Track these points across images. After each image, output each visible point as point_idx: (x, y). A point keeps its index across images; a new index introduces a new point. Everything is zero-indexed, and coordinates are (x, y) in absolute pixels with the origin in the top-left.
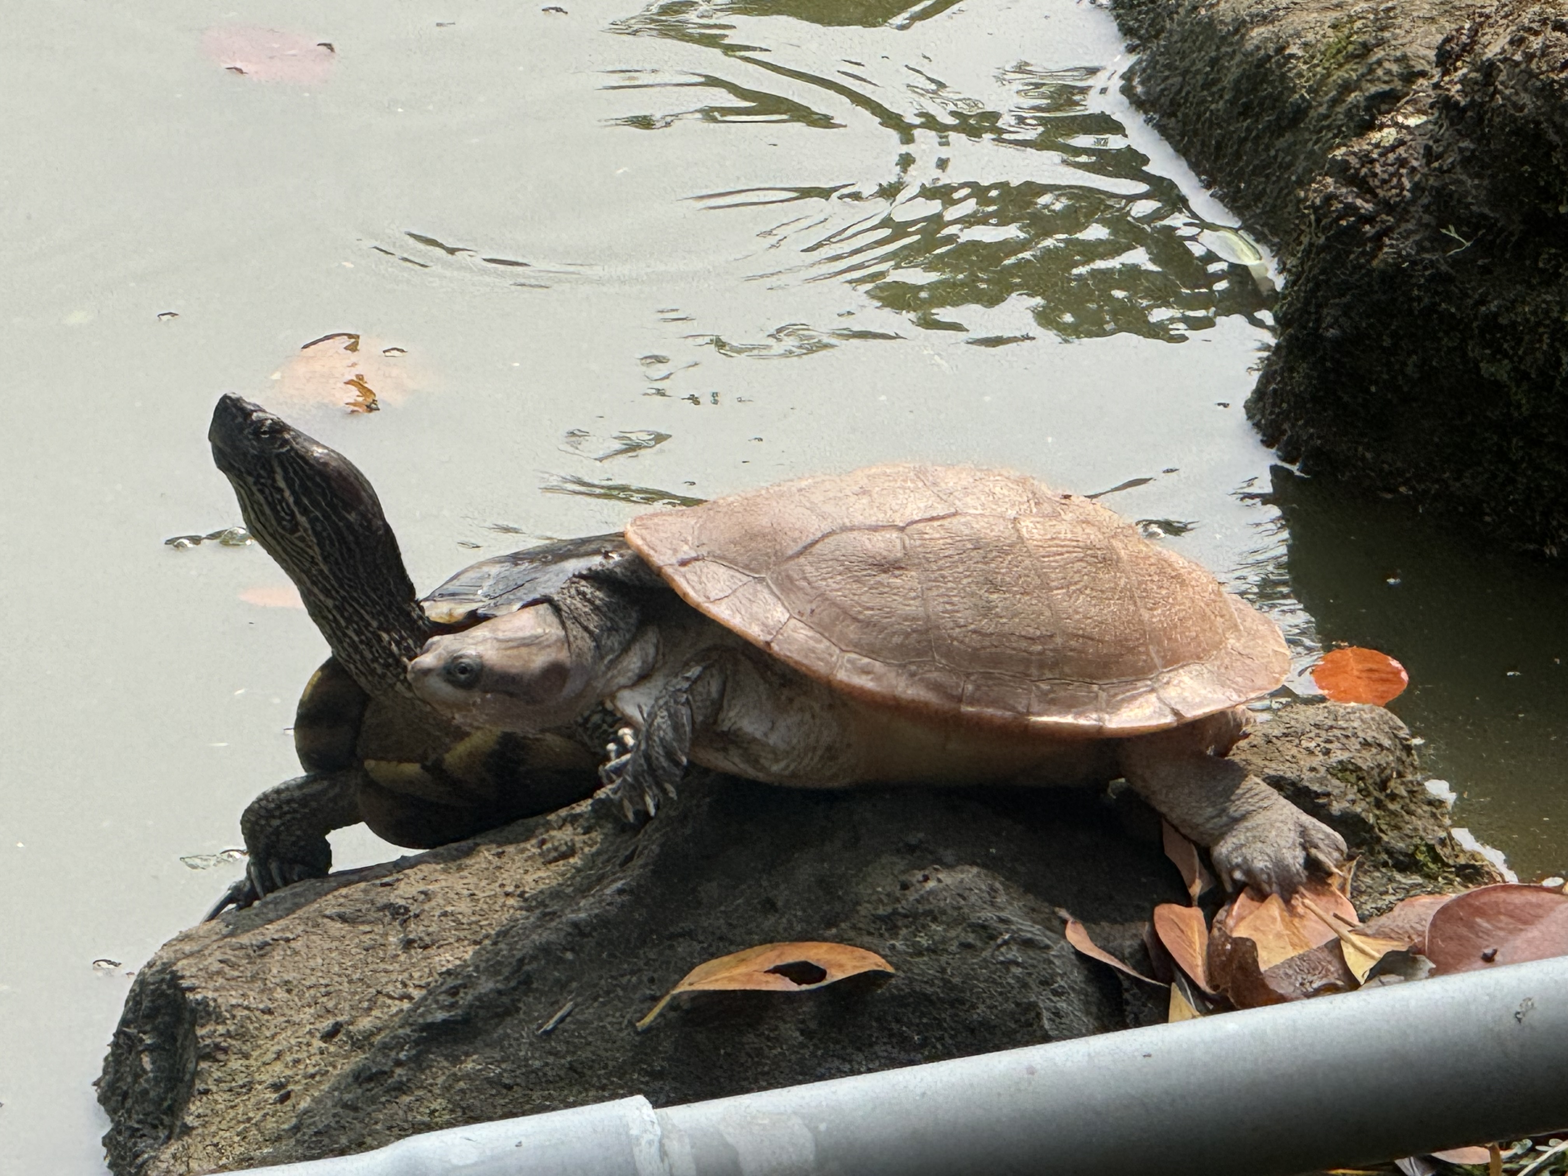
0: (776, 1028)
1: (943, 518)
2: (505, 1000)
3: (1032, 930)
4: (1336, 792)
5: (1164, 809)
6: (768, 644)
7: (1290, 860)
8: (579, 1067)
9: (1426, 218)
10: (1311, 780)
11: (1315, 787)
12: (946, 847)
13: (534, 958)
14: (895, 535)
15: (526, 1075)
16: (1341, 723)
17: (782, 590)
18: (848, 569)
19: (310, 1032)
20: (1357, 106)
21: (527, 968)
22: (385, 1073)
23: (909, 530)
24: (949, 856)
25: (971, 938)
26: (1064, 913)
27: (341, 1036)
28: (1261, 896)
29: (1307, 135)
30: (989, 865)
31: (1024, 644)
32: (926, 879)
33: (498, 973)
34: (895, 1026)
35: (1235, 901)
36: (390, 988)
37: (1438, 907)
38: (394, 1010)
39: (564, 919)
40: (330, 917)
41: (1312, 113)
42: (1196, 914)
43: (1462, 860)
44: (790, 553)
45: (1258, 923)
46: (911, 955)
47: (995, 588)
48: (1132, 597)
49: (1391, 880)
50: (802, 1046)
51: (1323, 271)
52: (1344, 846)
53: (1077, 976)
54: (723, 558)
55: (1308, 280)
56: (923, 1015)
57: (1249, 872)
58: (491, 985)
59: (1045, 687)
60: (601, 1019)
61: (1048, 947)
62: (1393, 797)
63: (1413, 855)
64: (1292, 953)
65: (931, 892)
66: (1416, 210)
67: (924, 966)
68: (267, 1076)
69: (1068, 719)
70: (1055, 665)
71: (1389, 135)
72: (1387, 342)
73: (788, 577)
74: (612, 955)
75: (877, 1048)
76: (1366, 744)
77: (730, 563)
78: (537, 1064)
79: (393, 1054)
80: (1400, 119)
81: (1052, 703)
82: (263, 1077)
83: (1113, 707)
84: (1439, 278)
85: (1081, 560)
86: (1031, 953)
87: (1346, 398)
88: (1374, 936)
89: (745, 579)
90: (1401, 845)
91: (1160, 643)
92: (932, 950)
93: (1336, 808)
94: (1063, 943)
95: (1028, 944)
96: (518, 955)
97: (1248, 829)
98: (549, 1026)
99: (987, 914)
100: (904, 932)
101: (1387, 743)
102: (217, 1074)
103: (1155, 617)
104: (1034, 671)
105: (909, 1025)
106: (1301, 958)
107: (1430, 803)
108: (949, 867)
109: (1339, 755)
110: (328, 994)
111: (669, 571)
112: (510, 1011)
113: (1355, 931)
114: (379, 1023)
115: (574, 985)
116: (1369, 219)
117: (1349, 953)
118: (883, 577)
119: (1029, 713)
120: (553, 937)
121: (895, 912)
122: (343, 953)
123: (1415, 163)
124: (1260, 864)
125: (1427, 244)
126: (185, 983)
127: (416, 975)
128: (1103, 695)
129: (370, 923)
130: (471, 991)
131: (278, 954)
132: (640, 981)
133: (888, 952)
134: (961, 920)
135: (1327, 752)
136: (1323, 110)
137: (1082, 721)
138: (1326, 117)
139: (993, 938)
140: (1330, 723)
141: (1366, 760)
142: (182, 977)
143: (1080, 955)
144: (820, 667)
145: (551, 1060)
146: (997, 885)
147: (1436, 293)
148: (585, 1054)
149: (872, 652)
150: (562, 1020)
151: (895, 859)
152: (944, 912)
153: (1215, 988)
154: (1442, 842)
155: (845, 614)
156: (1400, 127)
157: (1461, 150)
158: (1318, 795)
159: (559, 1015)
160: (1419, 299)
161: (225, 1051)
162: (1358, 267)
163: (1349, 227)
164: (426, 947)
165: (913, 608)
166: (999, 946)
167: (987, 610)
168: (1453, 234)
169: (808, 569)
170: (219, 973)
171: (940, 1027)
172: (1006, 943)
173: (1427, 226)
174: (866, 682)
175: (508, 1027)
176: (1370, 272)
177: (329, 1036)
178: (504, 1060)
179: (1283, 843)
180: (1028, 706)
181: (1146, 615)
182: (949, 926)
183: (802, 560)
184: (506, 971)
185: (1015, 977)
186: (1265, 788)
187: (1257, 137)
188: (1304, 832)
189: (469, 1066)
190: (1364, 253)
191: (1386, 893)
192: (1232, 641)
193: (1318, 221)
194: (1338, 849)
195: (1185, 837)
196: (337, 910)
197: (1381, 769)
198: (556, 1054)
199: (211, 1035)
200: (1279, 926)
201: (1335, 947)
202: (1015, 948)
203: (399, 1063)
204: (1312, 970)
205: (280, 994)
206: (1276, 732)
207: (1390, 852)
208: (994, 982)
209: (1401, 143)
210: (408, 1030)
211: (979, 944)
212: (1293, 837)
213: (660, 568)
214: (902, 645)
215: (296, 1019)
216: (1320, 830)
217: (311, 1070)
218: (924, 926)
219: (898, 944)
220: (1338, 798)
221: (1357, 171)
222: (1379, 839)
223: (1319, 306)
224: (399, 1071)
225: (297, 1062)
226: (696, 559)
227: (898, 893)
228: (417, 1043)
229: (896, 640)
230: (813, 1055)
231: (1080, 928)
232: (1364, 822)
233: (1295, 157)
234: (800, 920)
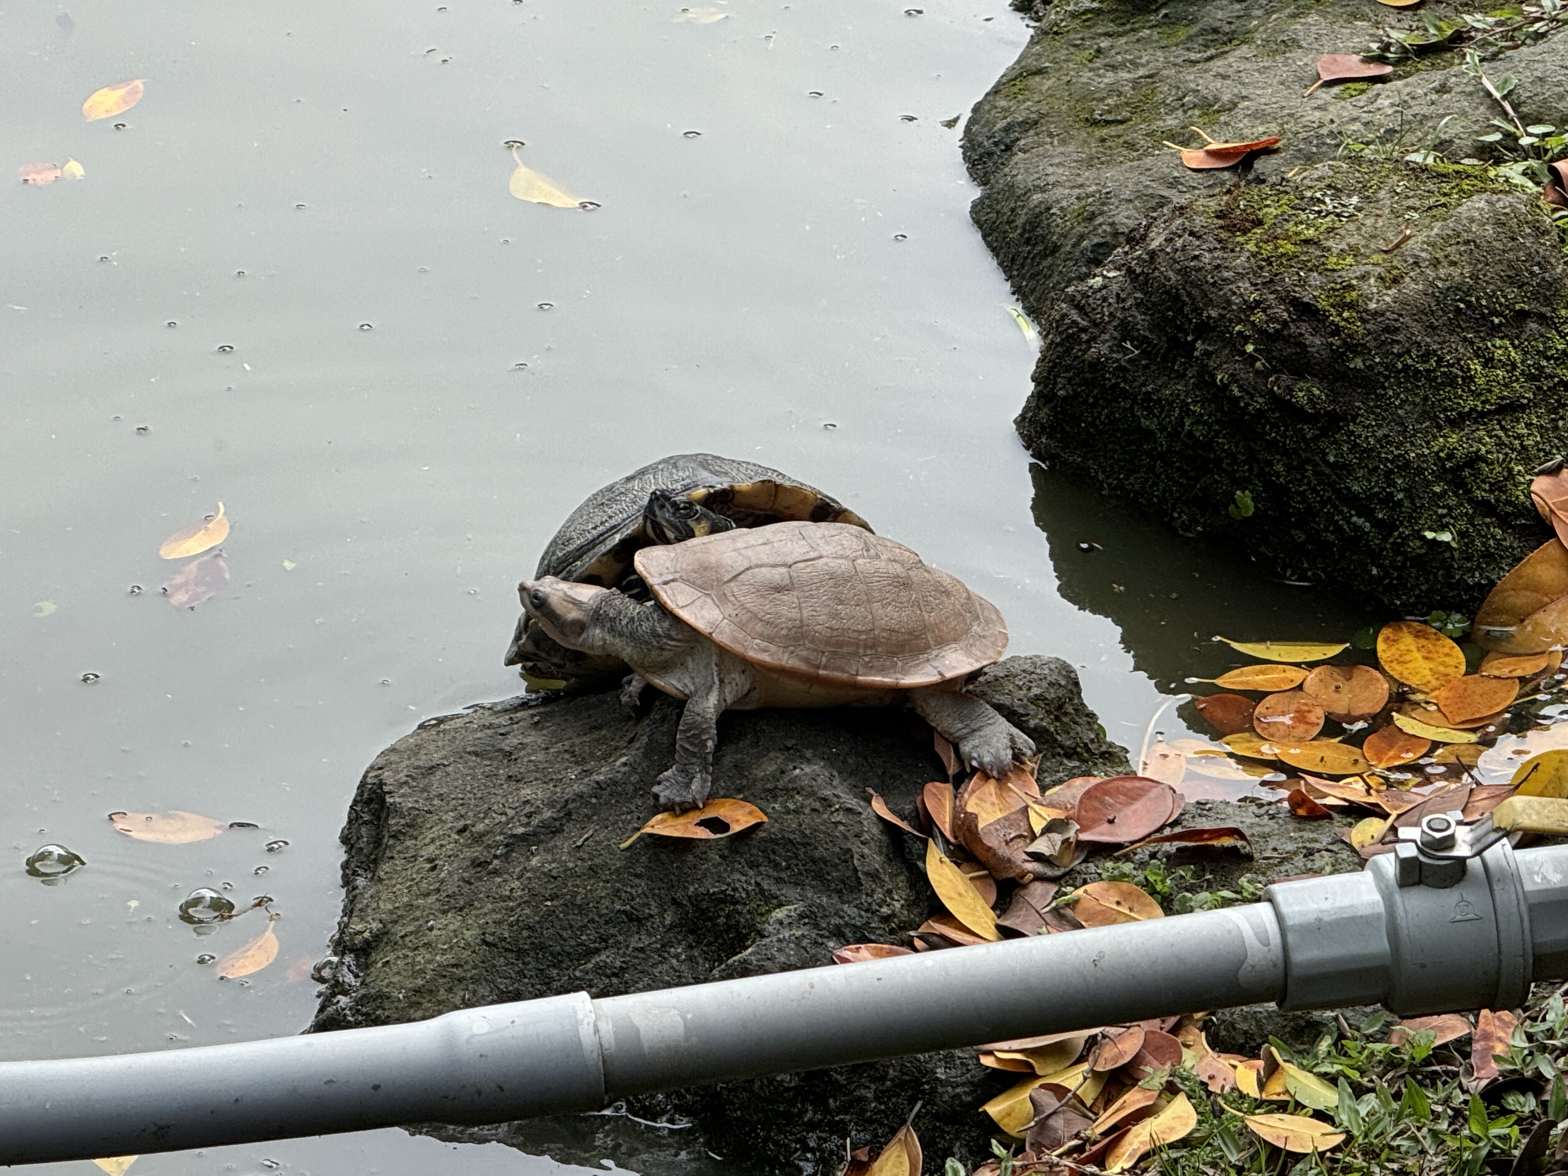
0: (705, 853)
1: (813, 559)
2: (557, 824)
3: (852, 802)
4: (1032, 713)
5: (933, 724)
6: (711, 634)
7: (1003, 757)
8: (595, 868)
9: (1116, 334)
10: (1019, 706)
11: (1021, 711)
12: (807, 749)
13: (574, 800)
14: (784, 570)
15: (565, 871)
16: (1038, 671)
17: (720, 602)
18: (758, 591)
19: (451, 828)
20: (1086, 249)
21: (570, 806)
22: (486, 862)
23: (793, 567)
24: (809, 754)
25: (817, 805)
26: (871, 791)
27: (467, 834)
28: (987, 777)
29: (1059, 262)
30: (830, 760)
31: (855, 635)
32: (795, 768)
33: (554, 807)
34: (772, 856)
35: (971, 780)
36: (495, 807)
37: (1084, 790)
38: (497, 821)
39: (592, 778)
40: (469, 753)
41: (1063, 250)
42: (949, 786)
43: (1104, 749)
44: (726, 579)
45: (982, 796)
46: (784, 813)
47: (841, 602)
48: (919, 606)
49: (1061, 764)
50: (720, 864)
51: (1058, 357)
52: (1034, 747)
53: (875, 831)
54: (688, 581)
55: (1050, 361)
56: (788, 851)
57: (981, 763)
58: (549, 814)
59: (867, 659)
60: (609, 840)
61: (860, 813)
62: (1066, 714)
63: (1075, 749)
64: (1000, 815)
65: (796, 776)
66: (1110, 327)
67: (792, 822)
68: (426, 853)
69: (878, 679)
70: (873, 646)
71: (1097, 282)
72: (1091, 400)
73: (724, 594)
74: (617, 801)
75: (761, 868)
76: (1051, 684)
77: (691, 583)
78: (571, 865)
79: (493, 851)
80: (1105, 273)
81: (870, 668)
82: (423, 853)
83: (905, 672)
84: (1120, 368)
85: (890, 585)
86: (851, 817)
87: (1068, 429)
88: (1047, 806)
89: (700, 594)
90: (1068, 743)
91: (933, 632)
92: (796, 812)
93: (1032, 723)
94: (869, 810)
95: (849, 810)
96: (566, 797)
97: (981, 737)
98: (579, 843)
99: (827, 793)
100: (780, 799)
101: (1063, 683)
102: (399, 848)
103: (931, 618)
104: (861, 651)
105: (780, 856)
106: (1005, 818)
107: (1087, 715)
108: (809, 761)
109: (1036, 691)
110: (462, 805)
111: (657, 587)
112: (560, 830)
113: (1036, 802)
114: (488, 829)
115: (595, 818)
116: (1084, 330)
117: (1031, 814)
118: (777, 595)
119: (857, 675)
120: (585, 790)
121: (776, 788)
122: (474, 778)
123: (1111, 300)
124: (987, 759)
125: (1115, 348)
126: (386, 789)
127: (510, 800)
128: (900, 664)
129: (490, 759)
130: (538, 817)
131: (439, 774)
132: (632, 819)
133: (770, 810)
134: (812, 794)
135: (1029, 689)
136: (1068, 248)
137: (887, 680)
138: (1070, 253)
139: (830, 806)
140: (1032, 670)
141: (1052, 694)
142: (385, 784)
143: (879, 818)
144: (738, 648)
145: (579, 863)
146: (835, 773)
147: (1118, 377)
148: (598, 861)
149: (770, 639)
150: (587, 839)
151: (778, 755)
152: (803, 788)
153: (956, 838)
154: (1092, 741)
155: (755, 617)
156: (1105, 277)
157: (1136, 299)
158: (1022, 715)
159: (586, 836)
160: (1109, 379)
161: (404, 834)
162: (1077, 357)
163: (1073, 333)
164: (518, 781)
165: (795, 614)
166: (832, 813)
167: (836, 615)
168: (1129, 346)
169: (735, 589)
170: (406, 783)
171: (797, 857)
172: (837, 810)
173: (1115, 338)
174: (765, 657)
175: (558, 841)
176: (1083, 361)
177: (461, 831)
178: (554, 861)
179: (999, 745)
180: (857, 671)
181: (926, 616)
182: (808, 796)
183: (732, 584)
184: (558, 806)
185: (840, 832)
186: (991, 709)
187: (1034, 258)
188: (1012, 740)
189: (535, 861)
190: (1080, 350)
191: (1058, 772)
192: (975, 627)
193: (1057, 327)
194: (1031, 749)
195: (946, 739)
196: (473, 749)
197: (1060, 699)
198: (582, 859)
199: (397, 824)
200: (994, 799)
201: (1025, 810)
202: (841, 813)
203: (496, 857)
204: (1010, 826)
205: (436, 802)
206: (1001, 674)
207: (1062, 747)
208: (829, 834)
209: (1104, 287)
210: (502, 838)
211: (821, 810)
212: (1006, 742)
213: (652, 586)
214: (787, 635)
215: (444, 818)
216: (1023, 738)
217: (450, 853)
218: (792, 797)
219: (776, 806)
220: (1035, 717)
221: (1080, 302)
222: (1056, 740)
223: (1055, 376)
224: (496, 862)
225: (442, 846)
226: (673, 581)
227: (778, 775)
228: (507, 846)
229: (784, 632)
230: (725, 870)
231: (880, 799)
232: (1047, 731)
233: (1053, 272)
234: (723, 788)
